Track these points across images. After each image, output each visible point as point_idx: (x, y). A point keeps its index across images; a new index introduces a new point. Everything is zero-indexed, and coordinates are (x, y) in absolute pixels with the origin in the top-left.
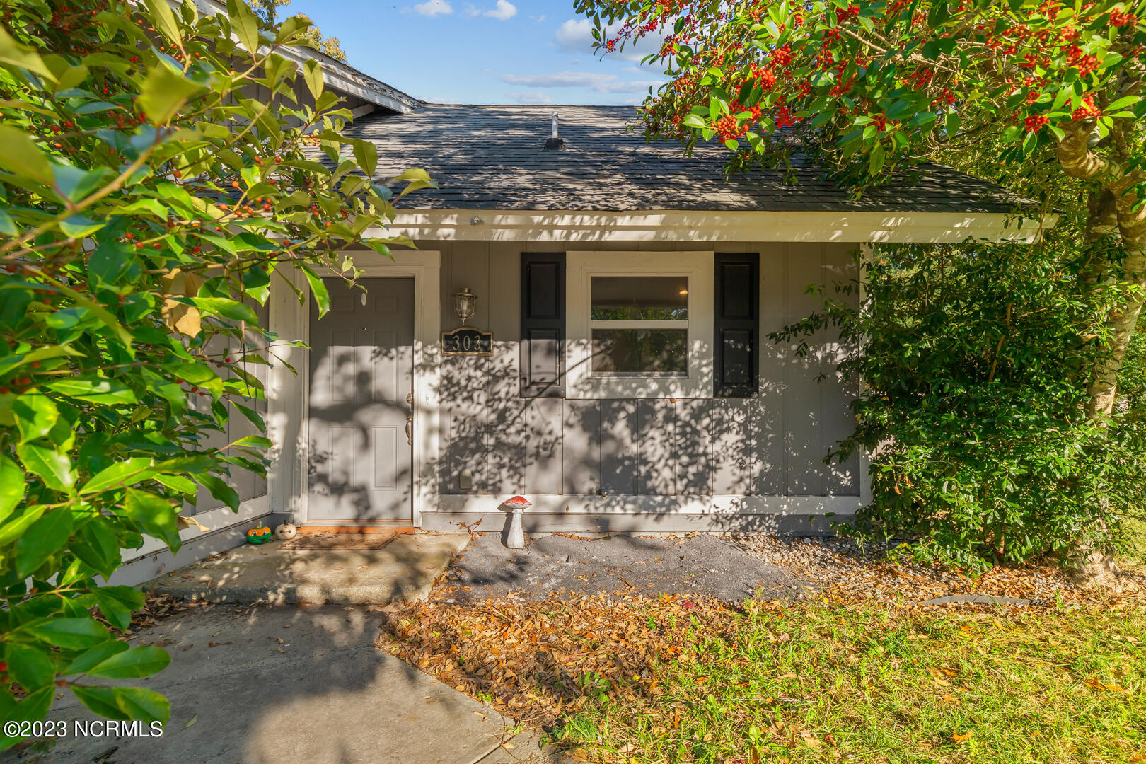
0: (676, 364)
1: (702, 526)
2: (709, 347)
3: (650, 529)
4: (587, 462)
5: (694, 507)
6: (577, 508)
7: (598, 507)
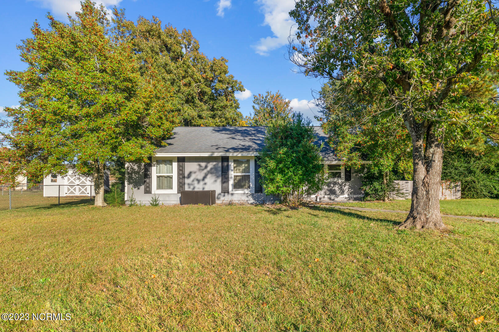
0: (339, 177)
1: (344, 199)
2: (344, 174)
3: (336, 199)
4: (328, 190)
5: (342, 196)
6: (326, 196)
7: (329, 196)
